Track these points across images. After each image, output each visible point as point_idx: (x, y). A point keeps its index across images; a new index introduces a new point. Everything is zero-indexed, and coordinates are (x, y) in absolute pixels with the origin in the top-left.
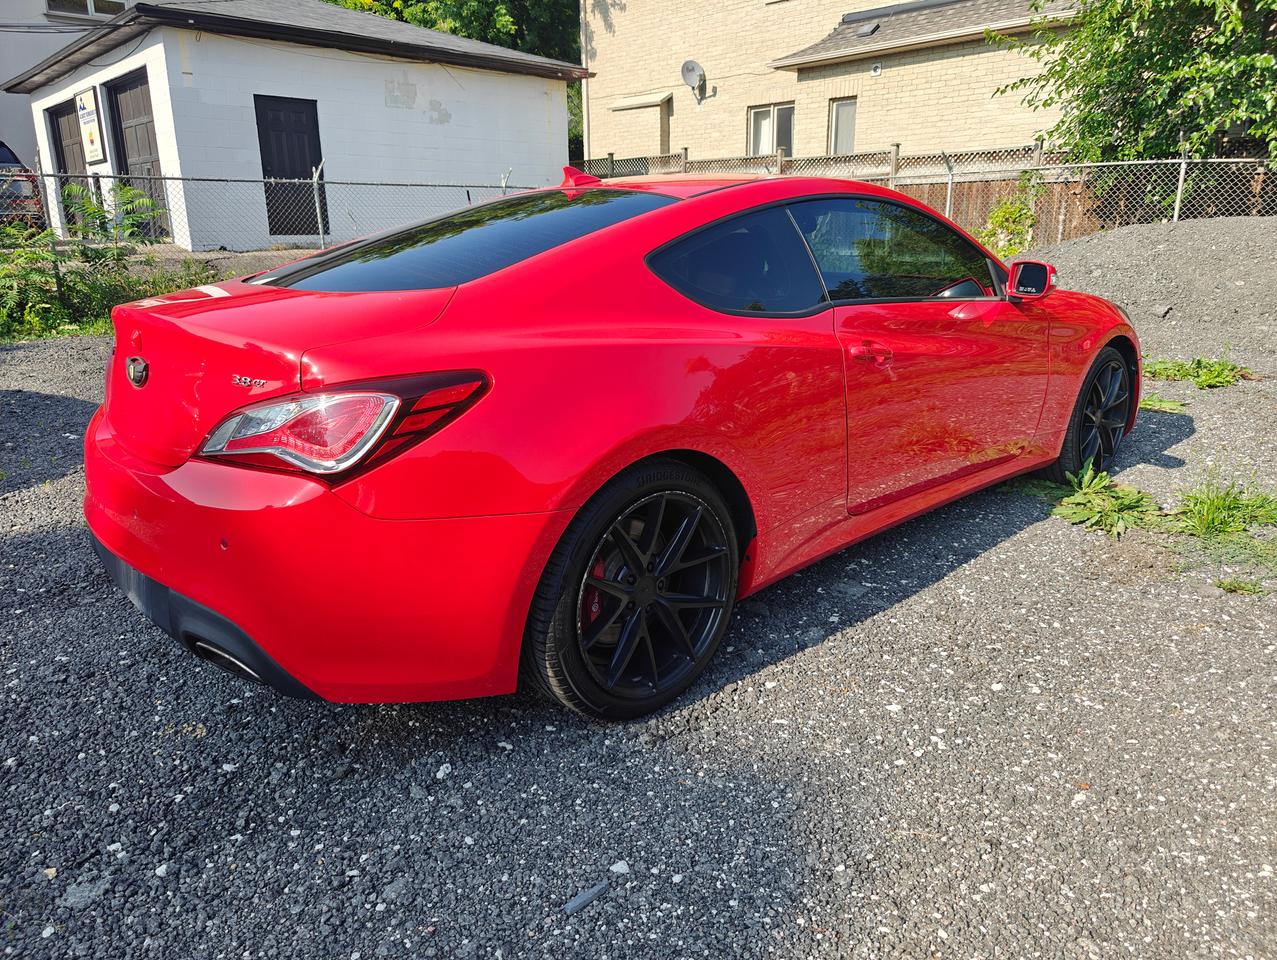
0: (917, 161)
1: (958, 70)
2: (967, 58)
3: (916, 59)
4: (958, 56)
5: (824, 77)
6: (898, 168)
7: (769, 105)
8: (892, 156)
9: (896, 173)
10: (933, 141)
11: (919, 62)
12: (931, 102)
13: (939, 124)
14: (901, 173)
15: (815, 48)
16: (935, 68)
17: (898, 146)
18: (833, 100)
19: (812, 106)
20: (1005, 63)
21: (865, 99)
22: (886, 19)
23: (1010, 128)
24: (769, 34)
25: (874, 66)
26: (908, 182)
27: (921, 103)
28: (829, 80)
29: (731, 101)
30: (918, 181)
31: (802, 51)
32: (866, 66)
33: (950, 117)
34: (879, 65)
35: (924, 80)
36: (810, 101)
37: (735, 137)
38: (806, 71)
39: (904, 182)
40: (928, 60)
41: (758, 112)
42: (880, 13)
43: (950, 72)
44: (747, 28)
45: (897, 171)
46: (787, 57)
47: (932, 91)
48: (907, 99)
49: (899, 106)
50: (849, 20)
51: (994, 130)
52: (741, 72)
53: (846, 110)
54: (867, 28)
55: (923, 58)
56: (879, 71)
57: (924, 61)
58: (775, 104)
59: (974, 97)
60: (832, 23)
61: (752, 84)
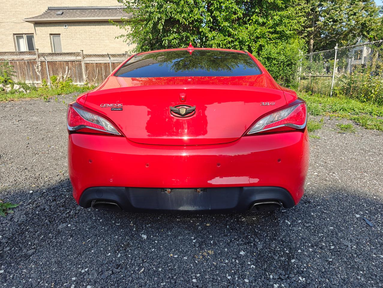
0: (90, 56)
1: (94, 30)
2: (96, 26)
3: (80, 25)
4: (93, 25)
5: (46, 26)
6: (84, 58)
7: (23, 34)
8: (81, 54)
9: (83, 59)
10: (90, 50)
11: (81, 26)
12: (87, 38)
13: (91, 45)
14: (85, 59)
15: (41, 16)
16: (87, 28)
17: (82, 51)
18: (51, 34)
19: (43, 36)
20: (109, 29)
21: (63, 35)
22: (65, 11)
23: (114, 48)
24: (18, 9)
25: (65, 25)
26: (88, 62)
27: (84, 38)
28: (48, 28)
29: (5, 31)
30: (91, 62)
31: (36, 17)
32: (62, 25)
33: (95, 43)
34: (67, 25)
35: (84, 31)
36: (42, 34)
37: (9, 44)
38: (37, 24)
39: (86, 62)
40: (84, 25)
41: (19, 36)
42: (63, 8)
43: (92, 30)
44: (8, 6)
45: (84, 59)
46: (30, 18)
47: (87, 35)
48: (79, 37)
49: (76, 39)
50: (50, 9)
51: (109, 48)
52: (8, 21)
53: (56, 38)
54: (60, 12)
55: (77, 25)
56: (67, 27)
57: (82, 26)
58: (25, 34)
59: (101, 38)
60: (44, 9)
61: (14, 26)
